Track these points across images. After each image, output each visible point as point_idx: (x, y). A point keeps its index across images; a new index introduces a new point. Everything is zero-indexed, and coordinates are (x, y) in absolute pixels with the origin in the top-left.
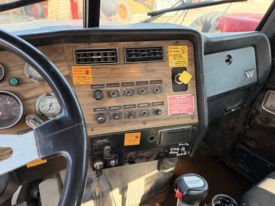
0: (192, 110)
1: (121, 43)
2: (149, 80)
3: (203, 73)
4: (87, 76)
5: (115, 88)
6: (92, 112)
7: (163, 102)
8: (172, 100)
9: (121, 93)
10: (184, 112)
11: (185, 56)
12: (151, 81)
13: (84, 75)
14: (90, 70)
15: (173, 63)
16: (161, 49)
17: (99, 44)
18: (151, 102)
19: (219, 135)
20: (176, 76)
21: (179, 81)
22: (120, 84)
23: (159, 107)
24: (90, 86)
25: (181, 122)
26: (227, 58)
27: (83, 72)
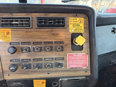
0: (86, 65)
1: (34, 14)
2: (54, 41)
3: (95, 38)
4: (8, 36)
5: (28, 46)
6: (9, 62)
7: (63, 58)
8: (70, 57)
9: (32, 49)
10: (80, 66)
11: (82, 25)
12: (55, 42)
13: (6, 35)
14: (10, 32)
15: (72, 29)
16: (63, 19)
17: (18, 14)
18: (54, 57)
19: (105, 75)
20: (74, 39)
21: (76, 43)
22: (32, 43)
23: (61, 62)
24: (9, 43)
25: (77, 74)
26: (113, 30)
27: (5, 33)
